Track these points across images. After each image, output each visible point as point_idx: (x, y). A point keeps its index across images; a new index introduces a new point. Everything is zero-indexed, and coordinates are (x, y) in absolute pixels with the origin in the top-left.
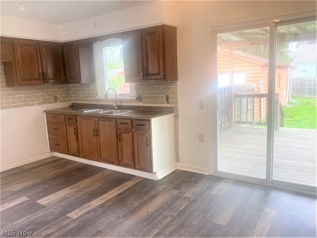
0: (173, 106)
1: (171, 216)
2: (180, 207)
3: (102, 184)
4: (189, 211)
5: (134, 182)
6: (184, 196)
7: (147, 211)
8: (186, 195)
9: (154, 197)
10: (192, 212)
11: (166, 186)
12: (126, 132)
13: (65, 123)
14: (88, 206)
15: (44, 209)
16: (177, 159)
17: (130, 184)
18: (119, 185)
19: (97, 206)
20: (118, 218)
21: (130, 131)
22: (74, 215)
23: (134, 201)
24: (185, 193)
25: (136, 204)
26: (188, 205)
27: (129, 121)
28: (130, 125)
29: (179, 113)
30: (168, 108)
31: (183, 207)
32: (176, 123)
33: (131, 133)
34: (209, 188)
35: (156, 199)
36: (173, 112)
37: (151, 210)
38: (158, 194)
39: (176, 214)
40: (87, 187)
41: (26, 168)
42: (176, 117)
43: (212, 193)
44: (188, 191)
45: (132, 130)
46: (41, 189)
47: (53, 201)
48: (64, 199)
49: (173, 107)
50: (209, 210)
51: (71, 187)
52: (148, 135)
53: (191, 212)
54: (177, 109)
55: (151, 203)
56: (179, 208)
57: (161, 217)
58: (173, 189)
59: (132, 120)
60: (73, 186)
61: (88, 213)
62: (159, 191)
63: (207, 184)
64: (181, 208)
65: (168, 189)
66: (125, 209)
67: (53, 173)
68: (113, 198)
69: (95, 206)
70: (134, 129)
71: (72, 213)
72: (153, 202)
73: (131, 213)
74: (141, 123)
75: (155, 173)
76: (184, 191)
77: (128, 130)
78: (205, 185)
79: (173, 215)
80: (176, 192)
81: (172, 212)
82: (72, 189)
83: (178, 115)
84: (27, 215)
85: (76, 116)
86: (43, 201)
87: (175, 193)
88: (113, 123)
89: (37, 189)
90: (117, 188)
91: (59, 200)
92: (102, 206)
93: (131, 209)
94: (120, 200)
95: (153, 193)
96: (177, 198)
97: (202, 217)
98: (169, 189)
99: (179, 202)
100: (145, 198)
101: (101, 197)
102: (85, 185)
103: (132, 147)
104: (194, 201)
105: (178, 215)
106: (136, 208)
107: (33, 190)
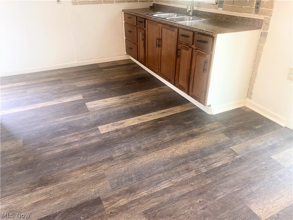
0: (263, 18)
1: (196, 171)
2: (216, 162)
3: (150, 101)
4: (224, 173)
5: (183, 109)
6: (231, 148)
7: (173, 153)
8: (234, 148)
9: (193, 136)
10: (226, 177)
11: (216, 126)
12: (186, 47)
13: (137, 26)
14: (122, 124)
15: (86, 113)
16: (249, 94)
17: (177, 110)
18: (165, 108)
19: (129, 125)
20: (139, 148)
21: (190, 47)
22: (103, 129)
23: (168, 133)
24: (234, 144)
25: (168, 138)
26: (228, 163)
27: (191, 34)
28: (190, 39)
29: (269, 30)
30: (254, 20)
31: (219, 164)
32: (261, 45)
33: (190, 50)
34: (273, 148)
35: (194, 140)
36: (260, 28)
37: (178, 153)
38: (200, 134)
39: (204, 170)
40: (134, 101)
41: (101, 66)
42: (263, 36)
43: (273, 157)
44: (240, 143)
45: (193, 47)
46: (97, 91)
47: (98, 107)
48: (108, 108)
49: (262, 20)
50: (254, 182)
51: (121, 97)
52: (208, 56)
53: (226, 175)
54: (268, 24)
55: (185, 143)
56: (213, 163)
57: (183, 167)
58: (222, 132)
59: (194, 32)
60: (124, 96)
61: (117, 131)
62: (203, 130)
63: (274, 141)
64: (216, 164)
65: (217, 130)
66: (153, 140)
67: (118, 77)
68: (150, 121)
69: (129, 126)
70: (194, 45)
71: (104, 125)
72: (188, 142)
73: (156, 148)
74: (204, 38)
75: (210, 106)
76: (235, 141)
77: (189, 45)
78: (271, 142)
79: (200, 170)
80: (223, 138)
81: (202, 165)
82: (121, 98)
83: (267, 33)
84: (70, 115)
85: (145, 19)
86: (91, 105)
87: (222, 140)
88: (174, 33)
89: (95, 90)
90: (161, 111)
91: (104, 107)
92: (134, 127)
93: (158, 142)
94: (155, 127)
95: (195, 130)
96: (220, 148)
97: (237, 190)
98: (217, 132)
99: (219, 154)
100: (182, 134)
101: (140, 116)
102: (135, 98)
103: (189, 68)
104: (241, 161)
105: (206, 173)
106: (163, 144)
107: (92, 91)
